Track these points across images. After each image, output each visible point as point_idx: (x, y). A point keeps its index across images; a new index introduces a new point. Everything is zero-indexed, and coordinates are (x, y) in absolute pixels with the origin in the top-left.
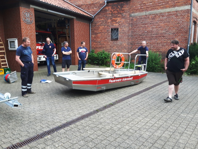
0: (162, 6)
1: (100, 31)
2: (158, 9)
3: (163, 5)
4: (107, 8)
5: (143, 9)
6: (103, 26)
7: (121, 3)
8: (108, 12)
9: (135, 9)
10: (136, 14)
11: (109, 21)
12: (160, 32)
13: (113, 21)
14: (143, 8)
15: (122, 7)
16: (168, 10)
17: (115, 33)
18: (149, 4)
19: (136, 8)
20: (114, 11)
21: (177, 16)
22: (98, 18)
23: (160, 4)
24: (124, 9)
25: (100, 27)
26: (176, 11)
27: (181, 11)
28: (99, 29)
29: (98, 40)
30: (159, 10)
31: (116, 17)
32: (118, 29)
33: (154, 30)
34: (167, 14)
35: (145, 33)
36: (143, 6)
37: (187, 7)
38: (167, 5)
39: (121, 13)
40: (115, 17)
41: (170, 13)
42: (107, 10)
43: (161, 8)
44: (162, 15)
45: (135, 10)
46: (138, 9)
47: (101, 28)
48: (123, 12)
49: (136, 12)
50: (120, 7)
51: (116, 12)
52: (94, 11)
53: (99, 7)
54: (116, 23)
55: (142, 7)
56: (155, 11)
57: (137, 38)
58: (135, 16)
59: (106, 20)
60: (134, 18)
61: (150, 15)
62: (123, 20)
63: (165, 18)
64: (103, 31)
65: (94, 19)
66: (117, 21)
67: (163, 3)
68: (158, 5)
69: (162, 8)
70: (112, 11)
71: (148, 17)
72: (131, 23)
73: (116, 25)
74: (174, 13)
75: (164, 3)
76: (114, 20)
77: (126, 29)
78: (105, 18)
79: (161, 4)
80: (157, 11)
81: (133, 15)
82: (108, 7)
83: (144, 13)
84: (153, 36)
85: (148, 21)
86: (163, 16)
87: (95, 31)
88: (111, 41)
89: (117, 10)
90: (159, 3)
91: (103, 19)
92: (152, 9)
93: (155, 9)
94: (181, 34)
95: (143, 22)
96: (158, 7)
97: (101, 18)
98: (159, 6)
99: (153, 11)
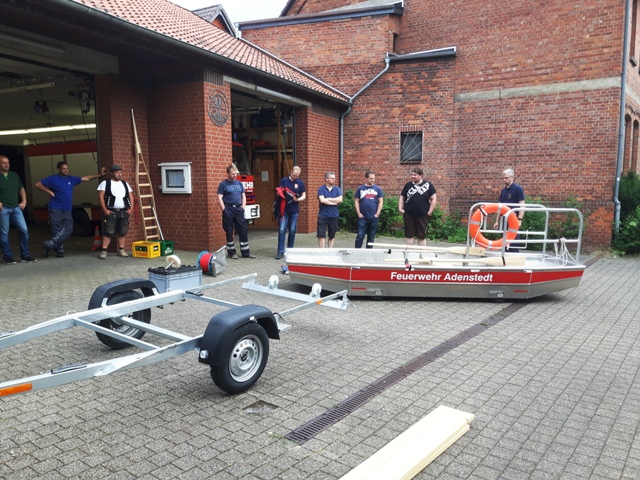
0: (544, 77)
1: (370, 139)
2: (535, 85)
3: (547, 74)
4: (390, 78)
5: (493, 83)
6: (379, 126)
7: (431, 64)
8: (393, 89)
9: (470, 80)
10: (473, 94)
11: (396, 111)
12: (542, 143)
13: (405, 112)
14: (493, 80)
15: (433, 74)
16: (561, 87)
17: (413, 146)
18: (509, 70)
19: (473, 80)
20: (410, 85)
21: (586, 103)
22: (363, 104)
23: (539, 72)
24: (440, 79)
25: (371, 129)
26: (583, 91)
27: (598, 90)
28: (367, 135)
29: (362, 162)
30: (536, 87)
31: (416, 102)
32: (420, 135)
33: (523, 138)
34: (558, 97)
35: (499, 145)
36: (491, 75)
37: (613, 82)
38: (559, 75)
39: (429, 93)
40: (412, 102)
41: (566, 96)
42: (389, 82)
43: (542, 81)
44: (545, 99)
45: (468, 83)
46: (479, 82)
47: (373, 130)
48: (436, 88)
49: (473, 90)
50: (426, 75)
51: (414, 88)
52: (352, 85)
53: (367, 74)
54: (416, 116)
55: (490, 78)
56: (526, 88)
57: (474, 159)
58: (470, 99)
59: (388, 109)
60: (466, 106)
61: (513, 98)
62: (435, 110)
63: (555, 106)
64: (377, 139)
65: (352, 105)
66: (419, 113)
67: (546, 68)
68: (534, 72)
69: (546, 80)
70: (405, 85)
71: (508, 105)
72: (457, 117)
73: (414, 124)
74: (577, 95)
75: (549, 70)
76: (409, 109)
77: (444, 135)
78: (384, 104)
79: (543, 71)
80: (531, 88)
81: (462, 96)
82: (393, 75)
83: (494, 94)
84: (522, 153)
85: (505, 114)
86: (548, 102)
87: (356, 140)
88: (400, 167)
89: (419, 84)
90: (536, 69)
91: (378, 108)
92: (517, 83)
93: (527, 82)
94: (598, 150)
95: (493, 117)
96: (533, 78)
97: (373, 104)
98: (536, 75)
99: (521, 89)
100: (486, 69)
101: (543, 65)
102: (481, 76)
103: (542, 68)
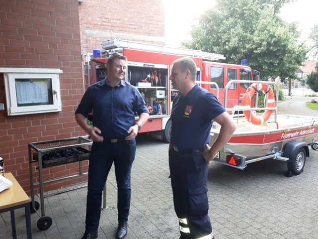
9: (92, 22)
10: (94, 32)
14: (106, 26)
16: (142, 37)
18: (115, 21)
30: (130, 35)
36: (105, 22)
38: (141, 31)
45: (90, 24)
46: (97, 25)
49: (94, 29)
56: (125, 35)
58: (92, 34)
60: (90, 38)
69: (135, 32)
75: (136, 27)
79: (133, 27)
81: (87, 32)
83: (107, 34)
90: (130, 25)
92: (120, 30)
93: (125, 31)
96: (128, 30)
98: (130, 28)
100: (102, 18)
101: (133, 23)
102: (99, 21)
103: (132, 25)
